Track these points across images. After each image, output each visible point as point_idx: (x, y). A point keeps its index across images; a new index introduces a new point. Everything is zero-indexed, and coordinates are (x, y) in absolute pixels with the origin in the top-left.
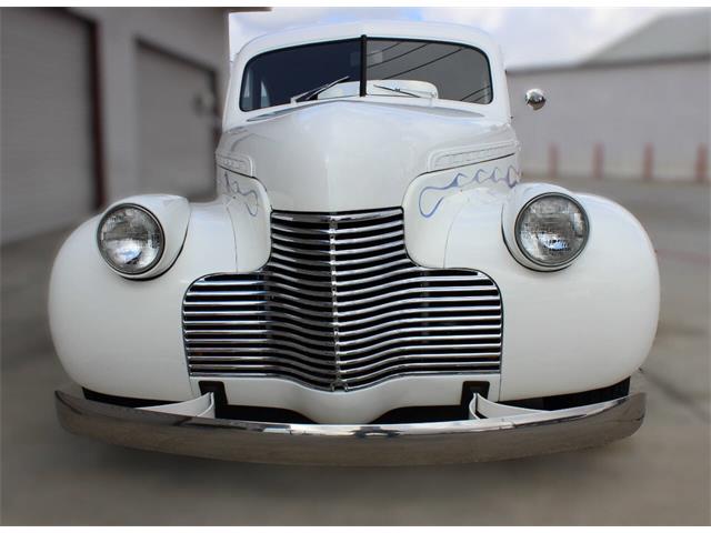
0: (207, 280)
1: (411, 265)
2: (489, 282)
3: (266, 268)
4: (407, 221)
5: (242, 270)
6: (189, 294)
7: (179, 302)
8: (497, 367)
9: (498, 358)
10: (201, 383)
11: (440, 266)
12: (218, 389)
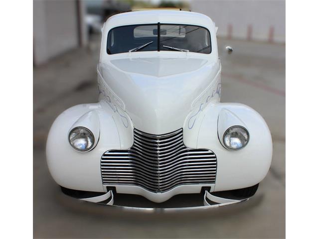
0: (110, 152)
1: (185, 148)
2: (213, 154)
3: (132, 148)
4: (184, 133)
5: (123, 149)
6: (103, 157)
7: (99, 160)
8: (214, 182)
9: (215, 179)
10: (107, 187)
11: (195, 148)
12: (114, 189)
